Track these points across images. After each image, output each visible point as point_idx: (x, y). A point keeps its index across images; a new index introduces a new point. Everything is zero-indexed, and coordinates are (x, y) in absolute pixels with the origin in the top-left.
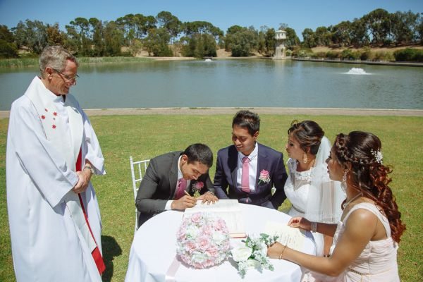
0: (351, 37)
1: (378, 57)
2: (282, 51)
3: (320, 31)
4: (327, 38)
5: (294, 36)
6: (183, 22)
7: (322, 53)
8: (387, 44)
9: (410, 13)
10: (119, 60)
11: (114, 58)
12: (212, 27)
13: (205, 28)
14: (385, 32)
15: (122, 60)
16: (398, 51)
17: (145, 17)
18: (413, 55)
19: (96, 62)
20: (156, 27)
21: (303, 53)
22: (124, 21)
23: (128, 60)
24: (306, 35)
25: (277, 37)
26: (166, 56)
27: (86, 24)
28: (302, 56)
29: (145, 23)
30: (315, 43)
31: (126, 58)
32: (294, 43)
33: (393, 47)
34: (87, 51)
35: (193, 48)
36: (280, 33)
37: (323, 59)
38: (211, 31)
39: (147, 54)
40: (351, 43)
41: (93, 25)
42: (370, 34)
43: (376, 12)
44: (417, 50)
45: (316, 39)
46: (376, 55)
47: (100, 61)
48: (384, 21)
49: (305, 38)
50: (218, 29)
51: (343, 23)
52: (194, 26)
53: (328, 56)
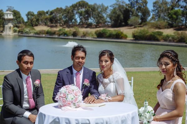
0: (64, 19)
1: (85, 35)
2: (10, 28)
3: (40, 14)
4: (46, 19)
5: (20, 17)
7: (43, 31)
8: (90, 26)
9: (102, 5)
14: (88, 17)
16: (97, 31)
18: (108, 34)
21: (27, 30)
24: (29, 16)
25: (6, 17)
28: (27, 33)
30: (37, 23)
32: (20, 23)
33: (94, 28)
36: (8, 13)
37: (44, 36)
40: (65, 24)
42: (77, 18)
43: (81, 3)
44: (110, 30)
45: (38, 20)
46: (84, 33)
48: (86, 9)
49: (28, 19)
51: (57, 9)
53: (48, 33)
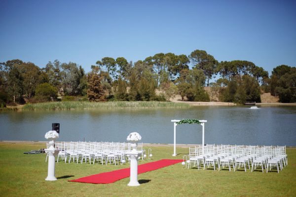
6: (219, 62)
10: (155, 105)
11: (150, 102)
12: (255, 66)
13: (245, 68)
15: (158, 106)
17: (177, 57)
19: (131, 106)
20: (188, 67)
22: (153, 61)
23: (165, 105)
26: (202, 101)
27: (113, 65)
29: (177, 64)
31: (161, 102)
34: (123, 94)
35: (233, 92)
38: (252, 71)
39: (180, 98)
41: (120, 65)
47: (135, 105)
50: (261, 69)
52: (233, 66)
